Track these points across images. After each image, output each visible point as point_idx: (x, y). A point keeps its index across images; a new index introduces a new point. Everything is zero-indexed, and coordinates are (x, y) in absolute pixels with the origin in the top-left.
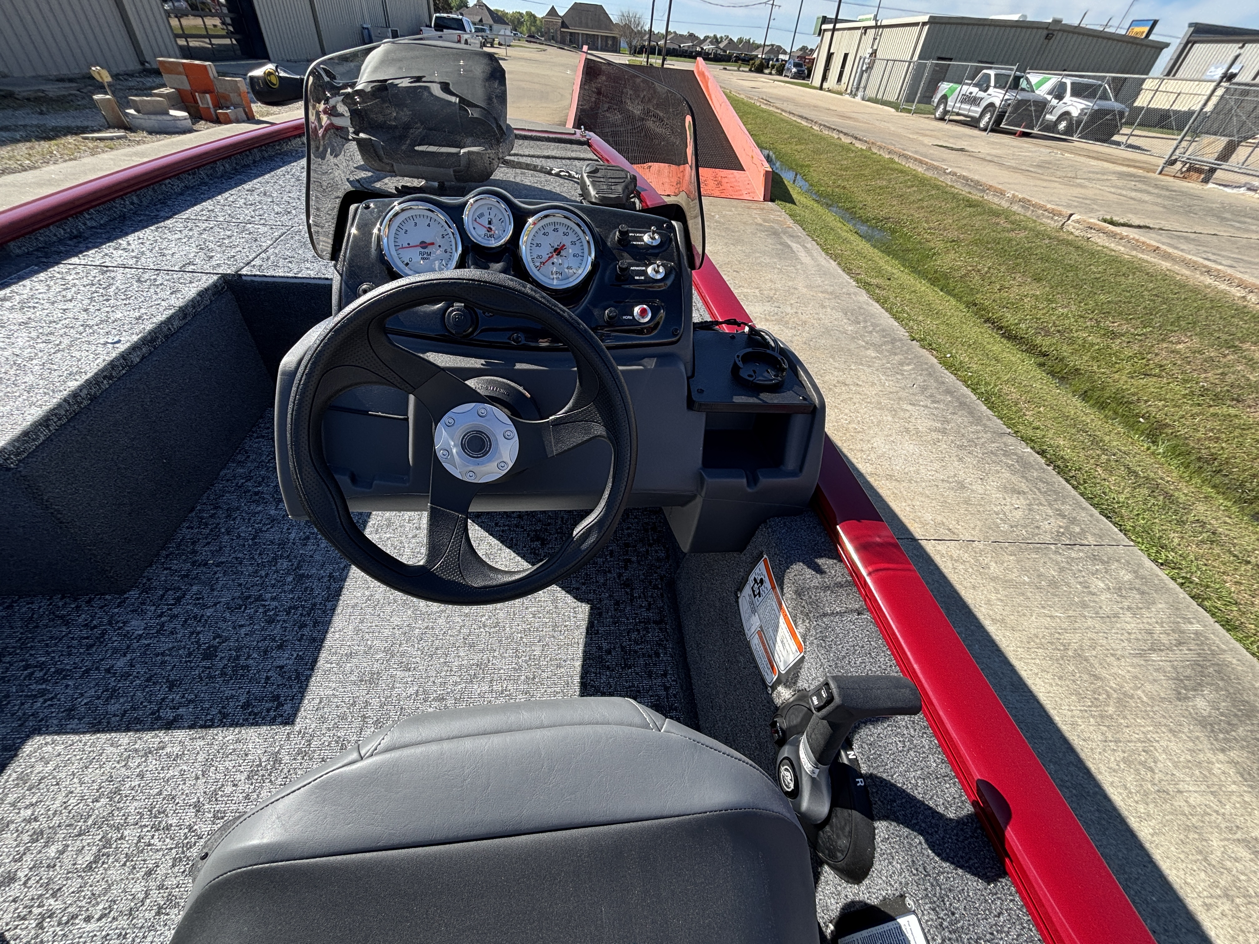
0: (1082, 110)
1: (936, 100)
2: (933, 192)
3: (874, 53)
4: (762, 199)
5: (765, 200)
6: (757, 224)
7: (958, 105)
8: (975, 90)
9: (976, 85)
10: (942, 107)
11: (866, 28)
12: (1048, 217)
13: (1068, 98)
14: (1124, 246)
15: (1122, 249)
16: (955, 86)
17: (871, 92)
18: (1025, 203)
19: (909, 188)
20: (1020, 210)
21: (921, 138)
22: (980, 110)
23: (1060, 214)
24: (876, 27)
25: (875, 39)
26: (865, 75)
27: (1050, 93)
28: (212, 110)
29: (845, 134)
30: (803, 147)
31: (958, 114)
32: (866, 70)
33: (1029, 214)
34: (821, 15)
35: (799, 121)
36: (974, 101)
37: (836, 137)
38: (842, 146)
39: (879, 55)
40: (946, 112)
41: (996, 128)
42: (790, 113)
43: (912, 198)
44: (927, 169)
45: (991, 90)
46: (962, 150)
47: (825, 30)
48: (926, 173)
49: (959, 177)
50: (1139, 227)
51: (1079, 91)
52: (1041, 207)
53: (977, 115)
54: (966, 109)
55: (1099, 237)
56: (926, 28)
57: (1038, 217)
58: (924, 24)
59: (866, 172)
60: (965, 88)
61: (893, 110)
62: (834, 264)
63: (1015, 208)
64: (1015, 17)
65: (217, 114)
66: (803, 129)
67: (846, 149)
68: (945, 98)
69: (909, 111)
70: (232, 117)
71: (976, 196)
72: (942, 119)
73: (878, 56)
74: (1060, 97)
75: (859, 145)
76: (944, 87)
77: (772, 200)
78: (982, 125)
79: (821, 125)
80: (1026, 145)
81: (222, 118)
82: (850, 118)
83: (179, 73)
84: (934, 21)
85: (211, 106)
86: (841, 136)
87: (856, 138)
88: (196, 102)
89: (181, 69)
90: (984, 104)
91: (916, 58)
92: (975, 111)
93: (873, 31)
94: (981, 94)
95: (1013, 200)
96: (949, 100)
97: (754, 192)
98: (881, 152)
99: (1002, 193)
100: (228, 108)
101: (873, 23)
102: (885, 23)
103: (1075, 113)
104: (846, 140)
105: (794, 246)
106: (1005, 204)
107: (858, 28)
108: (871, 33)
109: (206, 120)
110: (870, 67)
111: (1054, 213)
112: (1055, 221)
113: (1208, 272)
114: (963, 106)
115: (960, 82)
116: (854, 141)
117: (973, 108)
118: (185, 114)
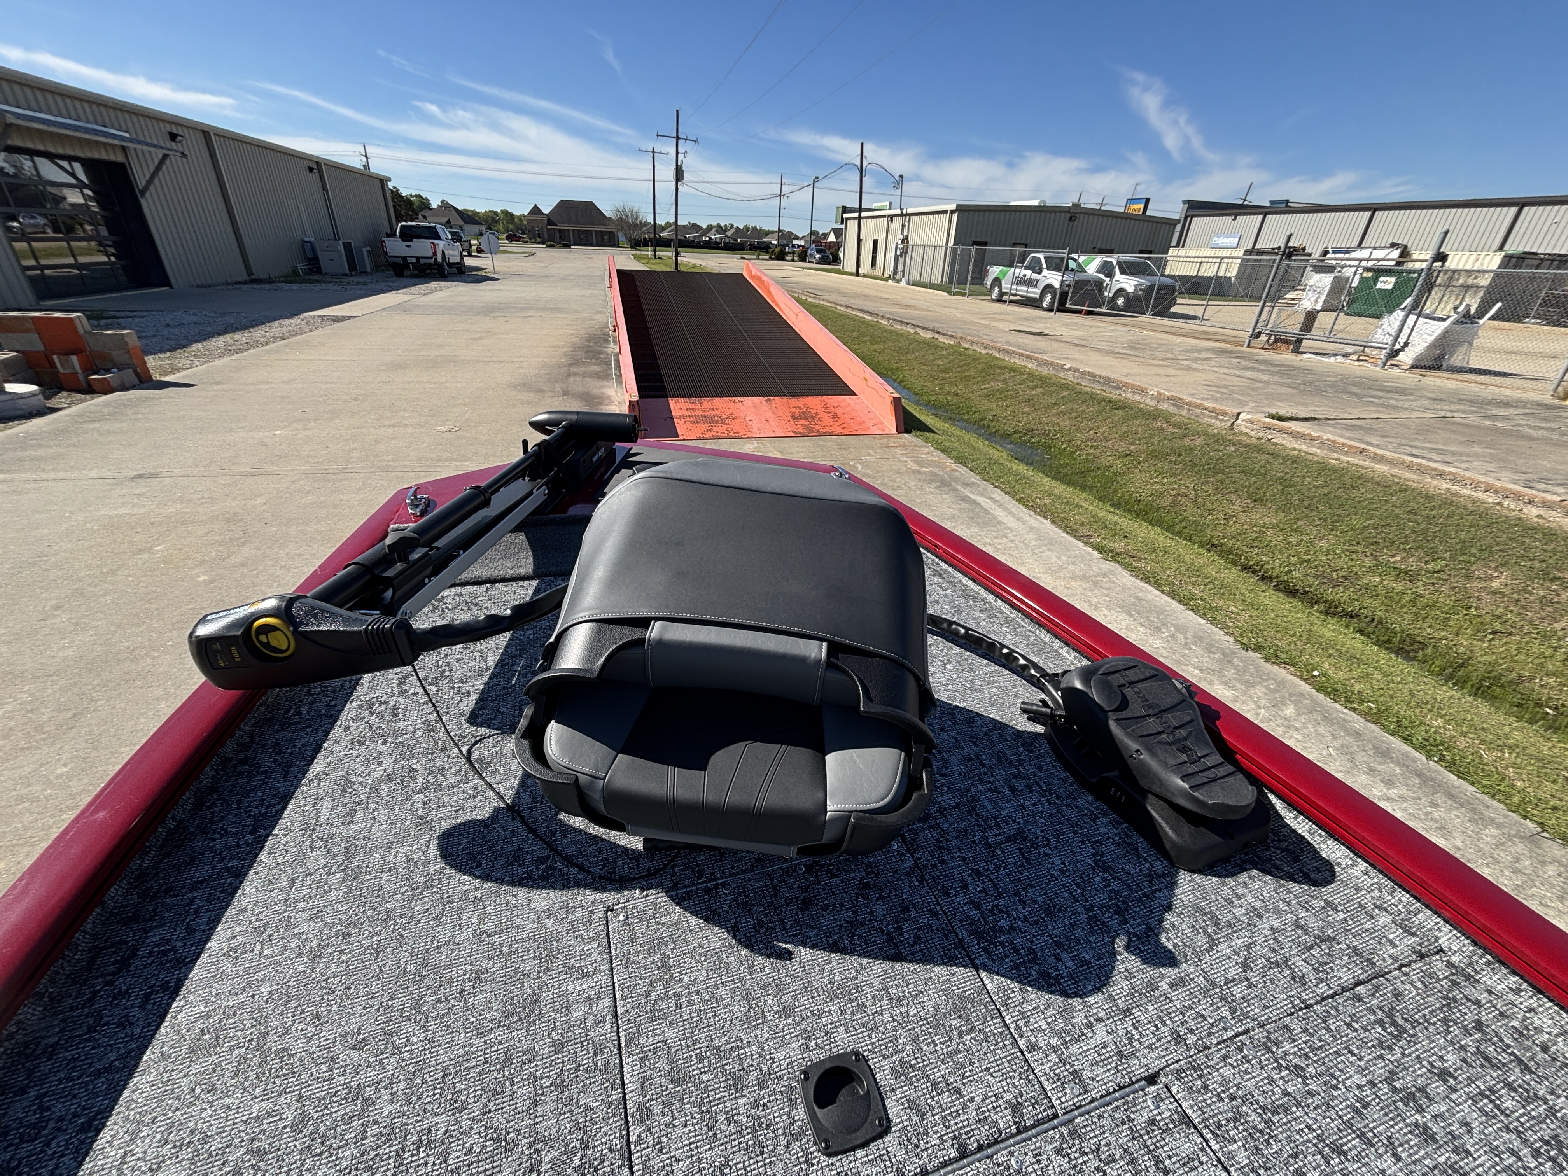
0: (1136, 286)
1: (989, 283)
2: (1065, 394)
3: (905, 240)
4: (895, 431)
5: (898, 432)
6: (914, 471)
7: (1014, 287)
8: (1028, 273)
9: (1027, 268)
10: (997, 289)
11: (892, 217)
12: (1210, 417)
13: (1118, 276)
14: (1318, 448)
15: (1318, 451)
16: (1005, 269)
17: (915, 277)
18: (1176, 401)
19: (1033, 389)
20: (1172, 409)
21: (993, 324)
22: (1038, 291)
23: (1224, 414)
24: (902, 215)
25: (903, 226)
26: (901, 260)
27: (1099, 271)
28: (81, 377)
29: (923, 328)
30: (881, 346)
31: (1015, 295)
32: (901, 255)
33: (1184, 413)
34: (840, 205)
35: (861, 315)
36: (1030, 283)
37: (912, 331)
38: (925, 342)
39: (912, 241)
40: (1002, 294)
41: (1062, 309)
42: (847, 307)
43: (1044, 403)
44: (1040, 365)
45: (1045, 272)
46: (1040, 334)
47: (847, 219)
48: (1039, 369)
49: (1083, 373)
50: (1307, 419)
51: (1128, 269)
52: (1198, 406)
53: (1037, 296)
54: (1023, 290)
55: (1284, 438)
56: (956, 215)
57: (1197, 416)
58: (952, 212)
59: (972, 372)
60: (1018, 270)
61: (945, 294)
62: (1047, 523)
63: (1165, 406)
64: (1035, 203)
65: (89, 383)
66: (868, 324)
67: (932, 345)
68: (997, 281)
69: (964, 295)
70: (114, 384)
71: (1114, 395)
72: (999, 300)
73: (911, 243)
74: (1110, 275)
75: (942, 339)
76: (994, 271)
77: (907, 431)
78: (1045, 304)
79: (889, 319)
80: (1100, 324)
81: (96, 386)
82: (909, 306)
83: (27, 331)
84: (961, 209)
85: (79, 370)
86: (918, 330)
87: (939, 333)
88: (52, 365)
89: (30, 326)
90: (1041, 286)
91: (951, 243)
92: (1034, 293)
93: (900, 218)
94: (1035, 276)
95: (1160, 398)
96: (1003, 282)
97: (882, 423)
98: (975, 347)
99: (1143, 391)
100: (108, 371)
101: (898, 212)
102: (910, 211)
103: (1130, 290)
104: (928, 335)
105: (980, 499)
106: (1153, 403)
107: (884, 216)
108: (898, 221)
109: (70, 390)
110: (904, 252)
111: (1217, 413)
112: (1221, 421)
113: (1441, 475)
114: (1019, 288)
115: (1011, 265)
116: (936, 336)
117: (1030, 289)
118: (32, 388)
